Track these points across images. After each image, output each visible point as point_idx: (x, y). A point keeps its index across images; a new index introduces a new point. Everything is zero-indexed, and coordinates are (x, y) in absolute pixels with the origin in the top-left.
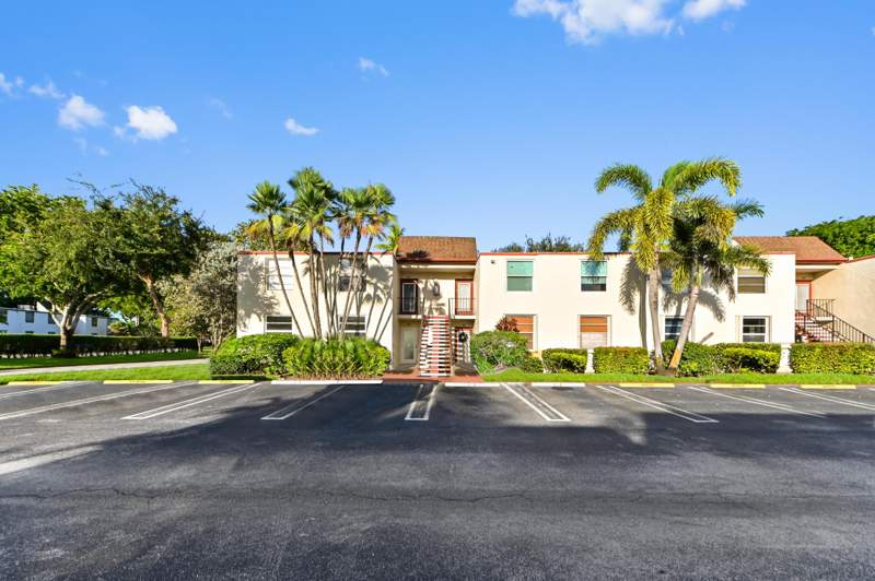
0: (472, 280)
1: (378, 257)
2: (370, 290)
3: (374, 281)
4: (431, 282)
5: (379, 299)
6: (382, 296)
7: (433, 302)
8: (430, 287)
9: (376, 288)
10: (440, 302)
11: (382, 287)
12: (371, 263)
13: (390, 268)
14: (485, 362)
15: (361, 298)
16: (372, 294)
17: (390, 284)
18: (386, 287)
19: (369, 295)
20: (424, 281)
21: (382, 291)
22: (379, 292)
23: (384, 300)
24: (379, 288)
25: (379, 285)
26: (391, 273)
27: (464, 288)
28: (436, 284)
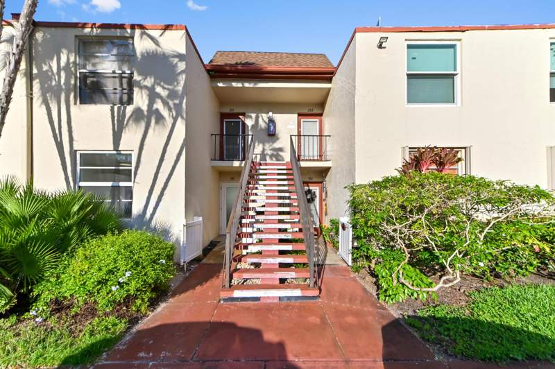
0: (321, 115)
1: (155, 33)
2: (141, 99)
3: (149, 82)
4: (264, 117)
5: (160, 118)
6: (165, 113)
7: (267, 146)
8: (262, 124)
9: (153, 96)
10: (277, 145)
11: (164, 93)
12: (141, 45)
13: (181, 57)
14: (402, 266)
15: (122, 116)
16: (145, 108)
17: (180, 88)
18: (173, 94)
19: (138, 111)
20: (254, 115)
21: (165, 103)
22: (159, 105)
23: (169, 121)
24: (159, 96)
25: (158, 89)
26: (182, 66)
27: (311, 126)
28: (271, 121)
